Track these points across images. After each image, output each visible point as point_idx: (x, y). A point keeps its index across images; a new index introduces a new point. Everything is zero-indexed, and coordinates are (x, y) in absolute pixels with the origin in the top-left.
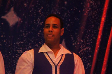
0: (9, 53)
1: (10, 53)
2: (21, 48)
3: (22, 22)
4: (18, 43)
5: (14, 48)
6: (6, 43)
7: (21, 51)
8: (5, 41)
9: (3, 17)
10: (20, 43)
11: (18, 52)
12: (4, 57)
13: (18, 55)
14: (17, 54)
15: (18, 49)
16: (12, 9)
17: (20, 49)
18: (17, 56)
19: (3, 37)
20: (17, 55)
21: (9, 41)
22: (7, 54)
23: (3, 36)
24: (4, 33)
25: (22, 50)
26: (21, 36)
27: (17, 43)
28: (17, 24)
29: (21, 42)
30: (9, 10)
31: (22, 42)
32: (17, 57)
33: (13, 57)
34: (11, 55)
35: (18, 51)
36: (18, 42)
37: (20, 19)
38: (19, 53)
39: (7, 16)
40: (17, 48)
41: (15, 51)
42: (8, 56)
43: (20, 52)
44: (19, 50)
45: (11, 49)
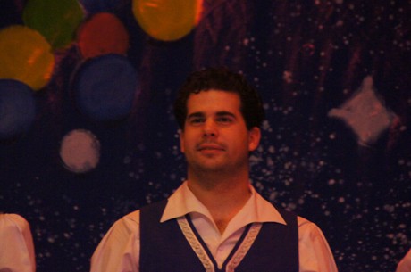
0: (360, 245)
1: (360, 242)
2: (402, 226)
3: (403, 128)
4: (390, 208)
5: (377, 226)
6: (348, 206)
7: (404, 237)
8: (342, 200)
9: (334, 113)
10: (397, 205)
11: (391, 240)
12: (341, 258)
13: (392, 252)
14: (387, 249)
15: (392, 227)
16: (368, 81)
17: (401, 230)
18: (386, 257)
19: (334, 185)
20: (387, 253)
21: (358, 200)
22: (349, 248)
23: (337, 180)
24: (338, 171)
25: (404, 233)
26: (402, 179)
27: (386, 207)
28: (385, 135)
29: (401, 205)
30: (356, 86)
31: (404, 202)
32: (387, 260)
33: (374, 258)
34: (364, 249)
35: (391, 236)
36: (391, 204)
37: (397, 119)
38: (395, 242)
39: (348, 109)
40: (385, 224)
41: (379, 236)
42: (354, 255)
43: (399, 240)
44: (395, 232)
45: (364, 229)
